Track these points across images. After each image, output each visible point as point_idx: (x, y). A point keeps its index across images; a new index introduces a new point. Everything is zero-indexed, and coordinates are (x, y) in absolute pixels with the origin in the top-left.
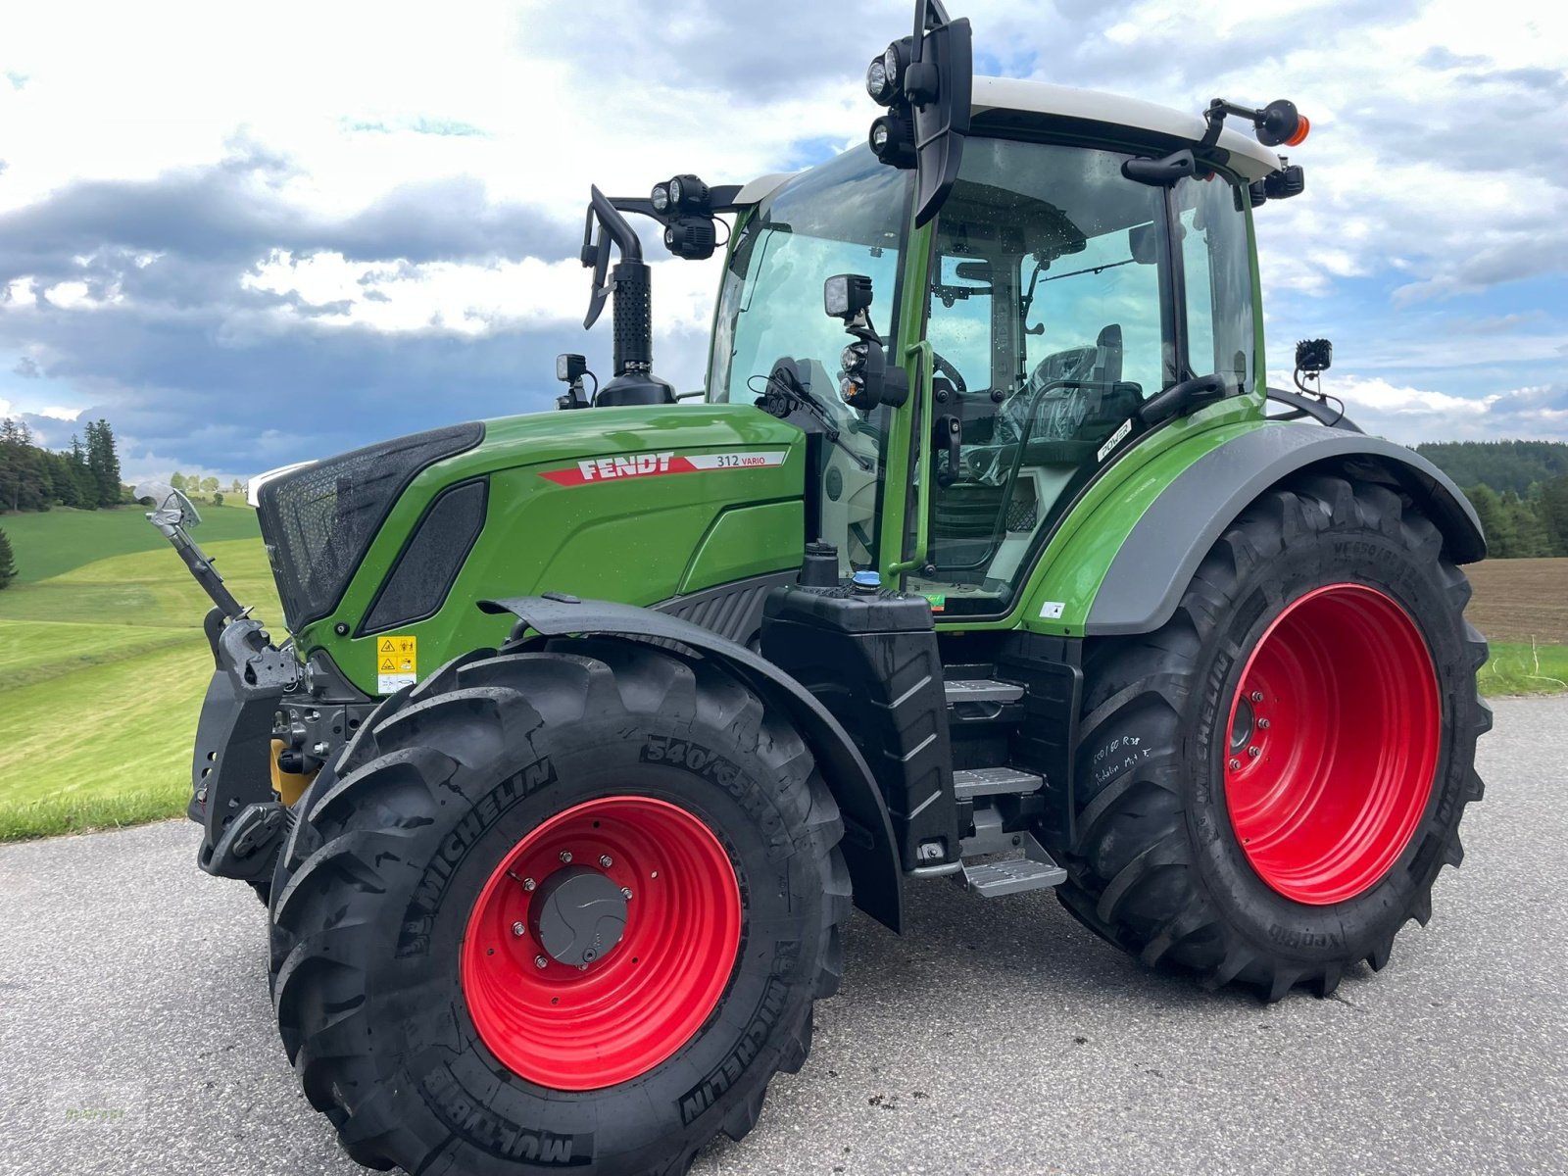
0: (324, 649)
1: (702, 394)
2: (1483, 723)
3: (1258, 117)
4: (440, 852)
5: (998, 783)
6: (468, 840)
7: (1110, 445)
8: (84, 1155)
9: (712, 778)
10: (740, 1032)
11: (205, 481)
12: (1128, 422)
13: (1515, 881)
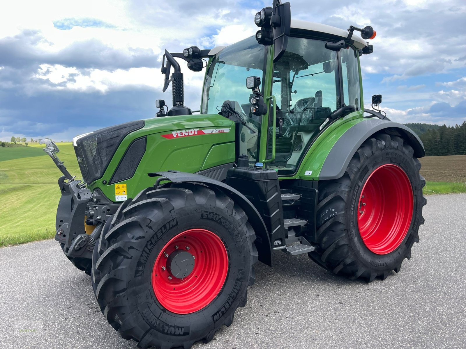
0: (99, 188)
1: (199, 111)
2: (424, 203)
3: (362, 31)
4: (146, 246)
5: (295, 223)
6: (154, 242)
7: (323, 125)
8: (32, 341)
9: (220, 223)
10: (229, 296)
11: (22, 139)
12: (328, 119)
13: (430, 247)
